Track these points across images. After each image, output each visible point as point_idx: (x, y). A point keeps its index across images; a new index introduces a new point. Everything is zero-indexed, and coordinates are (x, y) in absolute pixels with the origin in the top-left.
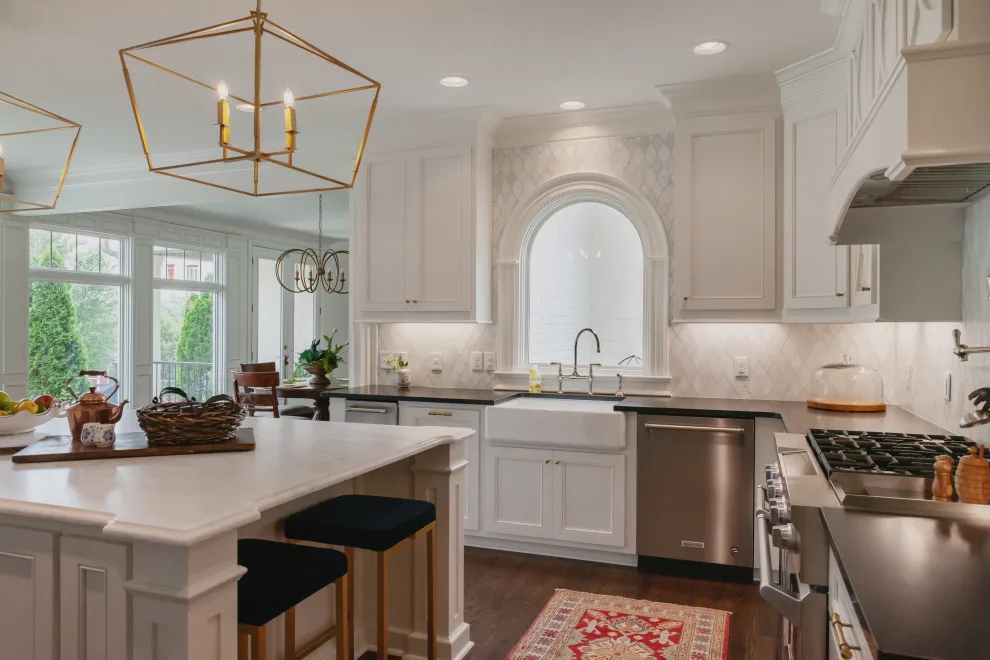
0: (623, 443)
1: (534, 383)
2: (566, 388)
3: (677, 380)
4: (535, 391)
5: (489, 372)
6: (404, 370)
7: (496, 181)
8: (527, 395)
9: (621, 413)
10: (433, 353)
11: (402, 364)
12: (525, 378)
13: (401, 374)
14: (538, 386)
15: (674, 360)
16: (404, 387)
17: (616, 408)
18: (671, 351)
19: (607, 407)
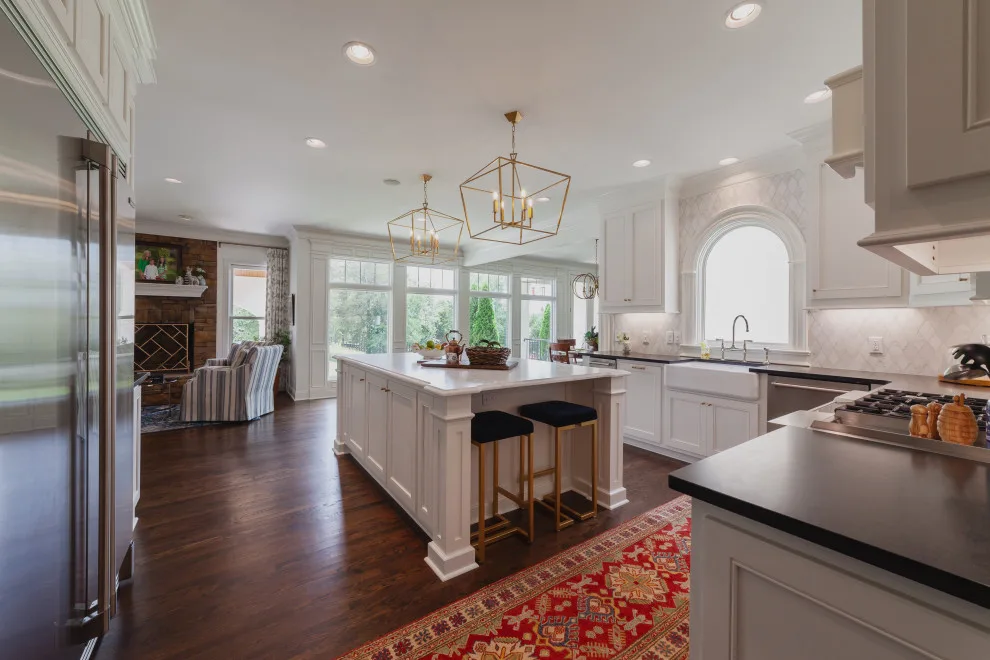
0: (756, 395)
1: (703, 352)
2: (726, 358)
3: (815, 354)
4: (705, 358)
5: (677, 344)
6: (627, 342)
7: (682, 220)
8: (700, 360)
9: (754, 374)
10: (645, 332)
11: (625, 338)
12: (698, 349)
13: (625, 345)
14: (707, 355)
15: (812, 339)
16: (627, 352)
17: (751, 370)
18: (810, 332)
19: (745, 370)
